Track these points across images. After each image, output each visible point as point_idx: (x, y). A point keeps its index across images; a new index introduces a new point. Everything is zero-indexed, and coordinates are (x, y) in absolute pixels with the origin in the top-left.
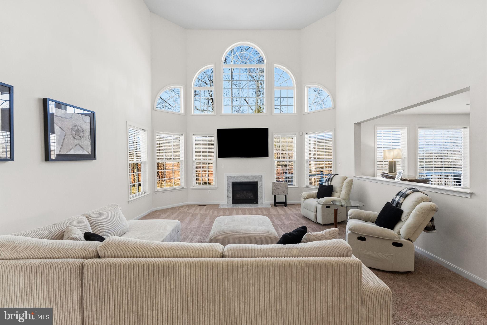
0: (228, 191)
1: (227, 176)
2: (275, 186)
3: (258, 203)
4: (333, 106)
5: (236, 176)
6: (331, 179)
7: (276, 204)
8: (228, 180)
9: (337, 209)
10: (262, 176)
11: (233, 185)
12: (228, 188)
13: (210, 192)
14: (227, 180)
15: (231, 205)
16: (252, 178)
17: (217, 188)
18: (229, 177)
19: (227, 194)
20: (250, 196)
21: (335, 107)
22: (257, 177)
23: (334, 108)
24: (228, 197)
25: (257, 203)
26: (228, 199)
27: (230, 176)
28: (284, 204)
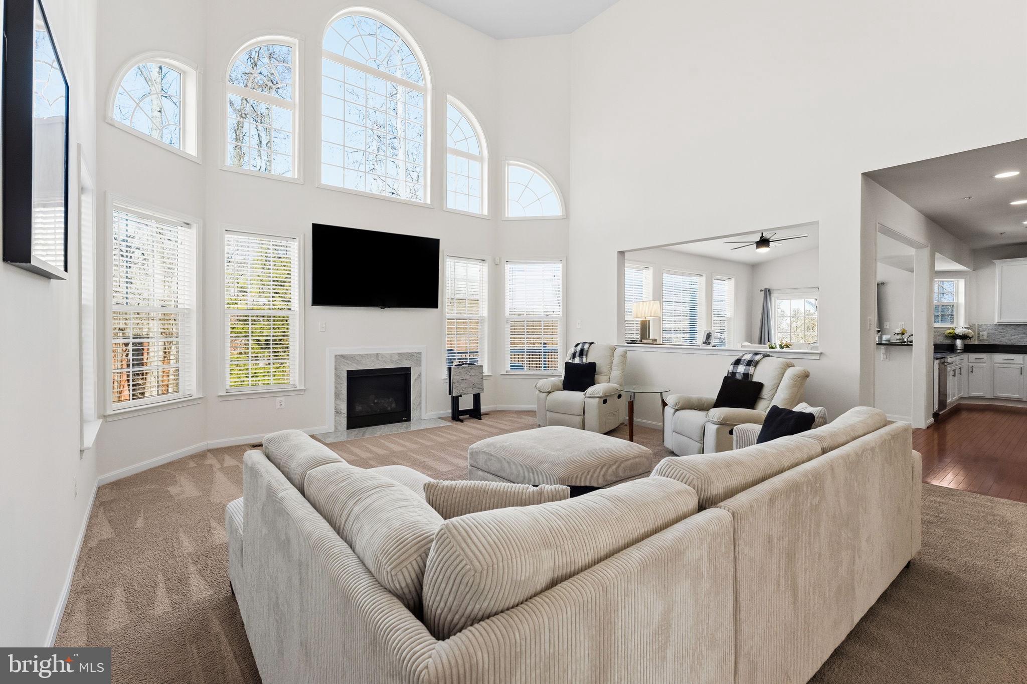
0: (337, 395)
1: (336, 356)
2: (458, 374)
3: (410, 421)
4: (564, 214)
5: (360, 355)
6: (585, 352)
7: (457, 415)
8: (338, 367)
9: (633, 401)
10: (420, 353)
11: (350, 378)
12: (336, 387)
13: (283, 403)
14: (335, 366)
15: (344, 434)
16: (399, 360)
17: (304, 390)
18: (340, 358)
19: (335, 404)
20: (390, 404)
21: (567, 216)
22: (410, 356)
23: (565, 217)
24: (337, 412)
25: (409, 419)
26: (338, 418)
27: (342, 356)
28: (475, 413)
